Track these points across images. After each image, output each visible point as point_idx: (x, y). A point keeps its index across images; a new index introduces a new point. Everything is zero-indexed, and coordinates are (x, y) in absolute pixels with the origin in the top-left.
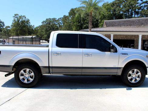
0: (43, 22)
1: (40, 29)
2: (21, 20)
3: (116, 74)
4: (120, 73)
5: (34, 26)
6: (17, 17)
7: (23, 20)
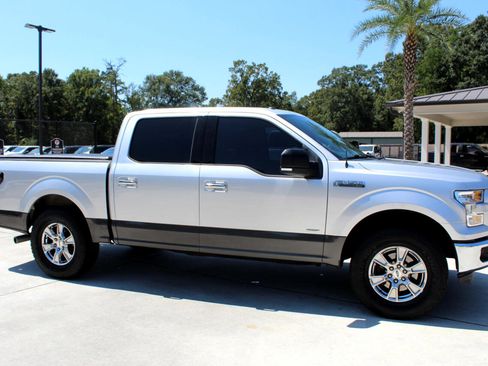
0: (321, 82)
1: (313, 103)
2: (252, 79)
3: (319, 260)
4: (333, 256)
5: (294, 94)
6: (240, 70)
7: (259, 76)
